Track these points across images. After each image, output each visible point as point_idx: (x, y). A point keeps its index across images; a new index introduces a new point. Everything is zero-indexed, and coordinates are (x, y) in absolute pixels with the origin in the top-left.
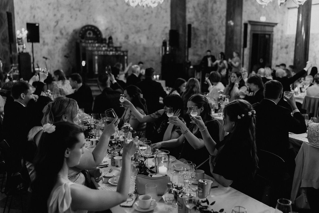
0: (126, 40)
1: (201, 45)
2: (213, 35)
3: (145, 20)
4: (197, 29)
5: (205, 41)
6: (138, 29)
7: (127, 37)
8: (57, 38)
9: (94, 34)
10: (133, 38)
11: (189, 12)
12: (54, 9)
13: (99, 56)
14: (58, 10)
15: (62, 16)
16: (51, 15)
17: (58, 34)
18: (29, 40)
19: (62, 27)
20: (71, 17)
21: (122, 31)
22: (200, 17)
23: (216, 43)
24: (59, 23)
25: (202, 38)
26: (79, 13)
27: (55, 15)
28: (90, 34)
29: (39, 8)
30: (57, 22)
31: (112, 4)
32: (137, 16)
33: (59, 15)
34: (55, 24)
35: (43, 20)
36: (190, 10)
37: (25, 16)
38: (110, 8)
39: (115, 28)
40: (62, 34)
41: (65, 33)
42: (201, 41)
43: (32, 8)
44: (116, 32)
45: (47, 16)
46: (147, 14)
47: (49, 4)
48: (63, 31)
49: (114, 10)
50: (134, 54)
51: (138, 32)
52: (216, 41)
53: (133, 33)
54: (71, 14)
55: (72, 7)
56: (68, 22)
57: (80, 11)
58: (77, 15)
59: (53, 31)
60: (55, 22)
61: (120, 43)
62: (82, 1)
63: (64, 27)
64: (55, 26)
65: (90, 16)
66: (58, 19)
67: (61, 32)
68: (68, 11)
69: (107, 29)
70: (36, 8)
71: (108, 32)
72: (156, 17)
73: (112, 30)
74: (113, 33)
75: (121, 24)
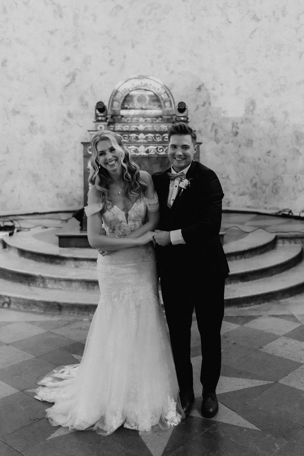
0: (249, 115)
6: (282, 82)
8: (70, 115)
14: (76, 47)
15: (86, 61)
16: (56, 59)
17: (74, 106)
19: (86, 87)
21: (238, 91)
24: (77, 78)
26: (130, 53)
29: (18, 40)
32: (280, 47)
33: (77, 59)
34: (68, 80)
35: (32, 72)
38: (210, 31)
39: (221, 85)
40: (84, 104)
44: (222, 94)
45: (45, 60)
47: (52, 33)
48: (88, 98)
49: (220, 37)
53: (266, 95)
54: (110, 54)
55: (115, 38)
56: (101, 74)
57: (133, 46)
58: (125, 57)
59: (61, 97)
60: (68, 76)
61: (234, 125)
62: (140, 21)
63: (92, 87)
64: (67, 86)
65: (159, 57)
66: (77, 69)
67: (81, 99)
68: (104, 48)
69: (199, 89)
70: (10, 41)
71: (204, 94)
73: (214, 89)
74: (216, 97)
75: (236, 73)
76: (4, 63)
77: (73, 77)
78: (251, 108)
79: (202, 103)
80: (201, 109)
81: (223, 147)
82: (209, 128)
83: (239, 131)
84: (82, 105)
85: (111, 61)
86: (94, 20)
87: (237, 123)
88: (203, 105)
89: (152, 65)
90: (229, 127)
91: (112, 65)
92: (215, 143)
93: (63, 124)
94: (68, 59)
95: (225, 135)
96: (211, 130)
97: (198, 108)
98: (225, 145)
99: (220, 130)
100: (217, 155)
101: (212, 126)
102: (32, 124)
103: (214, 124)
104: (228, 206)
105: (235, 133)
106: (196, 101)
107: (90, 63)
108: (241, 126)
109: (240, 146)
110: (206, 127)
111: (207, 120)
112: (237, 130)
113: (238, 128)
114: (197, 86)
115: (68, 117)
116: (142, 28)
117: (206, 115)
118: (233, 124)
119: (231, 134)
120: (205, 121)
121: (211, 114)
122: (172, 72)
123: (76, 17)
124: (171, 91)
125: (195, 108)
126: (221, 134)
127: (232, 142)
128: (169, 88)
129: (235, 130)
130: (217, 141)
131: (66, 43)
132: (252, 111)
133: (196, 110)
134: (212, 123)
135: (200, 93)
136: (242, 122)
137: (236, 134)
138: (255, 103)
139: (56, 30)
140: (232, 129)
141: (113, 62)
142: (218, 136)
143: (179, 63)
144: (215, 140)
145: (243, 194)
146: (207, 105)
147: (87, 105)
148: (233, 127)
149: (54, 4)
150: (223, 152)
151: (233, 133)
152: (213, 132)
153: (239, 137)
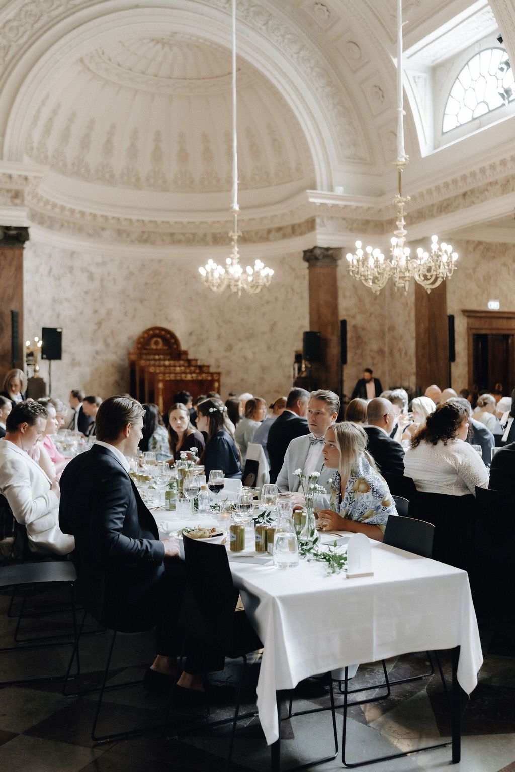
0: (228, 354)
1: (373, 358)
2: (394, 338)
3: (264, 314)
4: (363, 329)
5: (381, 352)
6: (251, 331)
7: (230, 348)
8: (97, 352)
9: (164, 344)
10: (241, 350)
11: (345, 297)
13: (166, 382)
14: (102, 302)
15: (109, 313)
16: (88, 312)
17: (100, 346)
18: (45, 356)
19: (107, 331)
20: (125, 313)
21: (219, 336)
22: (368, 306)
23: (401, 355)
24: (102, 325)
25: (374, 346)
26: (139, 306)
27: (96, 311)
28: (157, 343)
29: (67, 299)
32: (249, 308)
33: (103, 311)
34: (96, 327)
36: (347, 294)
37: (43, 315)
39: (207, 331)
40: (107, 345)
41: (112, 344)
42: (371, 351)
43: (55, 301)
44: (207, 338)
45: (82, 313)
46: (268, 302)
47: (86, 293)
48: (109, 341)
50: (242, 380)
51: (251, 336)
52: (400, 350)
53: (240, 340)
54: (125, 307)
55: (128, 296)
56: (119, 322)
57: (142, 302)
59: (92, 339)
60: (96, 324)
62: (146, 284)
63: (112, 332)
64: (95, 331)
65: (161, 310)
66: (102, 319)
67: (105, 341)
68: (121, 303)
69: (190, 334)
71: (194, 339)
72: (283, 308)
73: (201, 334)
74: (202, 341)
75: (217, 323)
76: (58, 316)
77: (99, 324)
86: (115, 283)
93: (92, 359)
102: (74, 360)
107: (111, 314)
123: (102, 280)
131: (95, 300)
139: (89, 290)
149: (88, 271)
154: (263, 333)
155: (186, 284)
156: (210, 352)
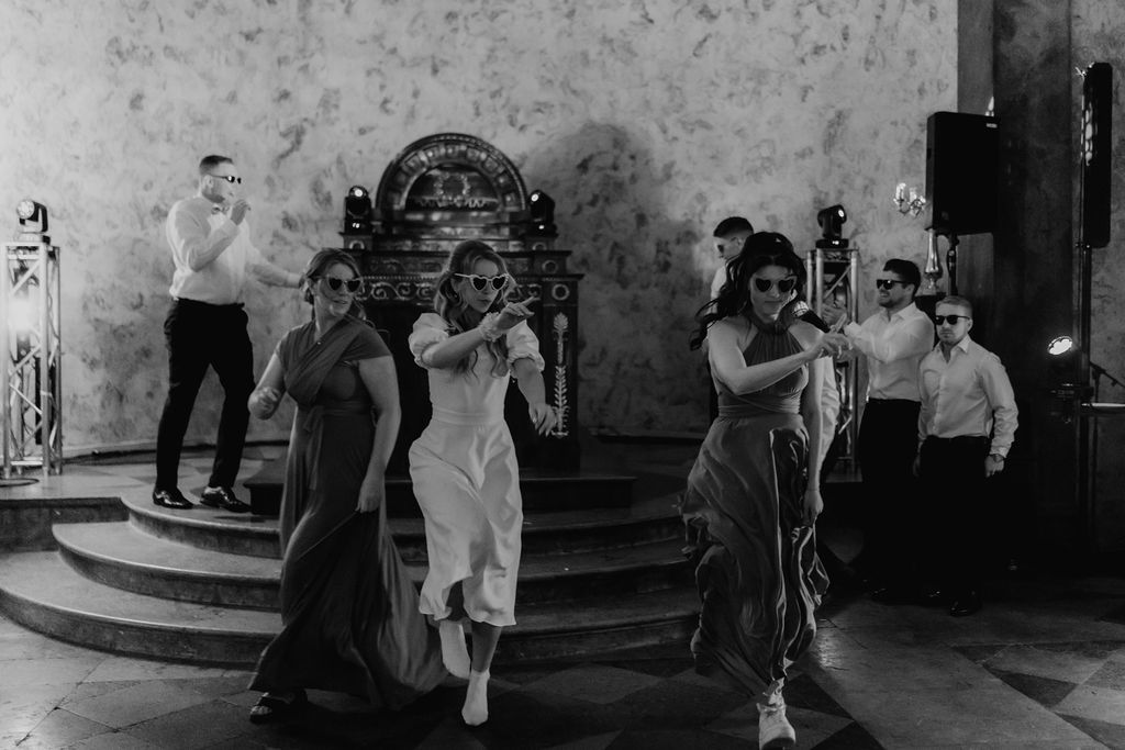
3: (805, 90)
6: (765, 152)
8: (288, 222)
12: (281, 61)
14: (304, 69)
15: (328, 102)
16: (257, 95)
17: (298, 201)
19: (325, 159)
20: (384, 105)
24: (306, 139)
26: (429, 84)
28: (452, 187)
29: (169, 51)
30: (297, 135)
31: (619, 19)
32: (760, 75)
33: (308, 98)
34: (286, 145)
35: (201, 122)
38: (606, 41)
39: (633, 157)
44: (634, 179)
45: (232, 98)
46: (818, 50)
47: (248, 37)
48: (330, 185)
49: (629, 53)
53: (731, 181)
54: (382, 87)
55: (394, 51)
56: (362, 131)
57: (435, 71)
58: (416, 94)
59: (269, 181)
60: (284, 135)
61: (661, 247)
62: (451, 16)
63: (339, 161)
64: (283, 156)
65: (494, 95)
66: (306, 120)
67: (316, 188)
68: (369, 73)
69: (584, 166)
70: (151, 54)
71: (593, 179)
72: (868, 63)
73: (615, 168)
74: (619, 186)
75: (665, 131)
76: (136, 101)
78: (699, 208)
79: (590, 198)
80: (588, 211)
81: (636, 297)
82: (606, 253)
83: (673, 260)
84: (317, 199)
85: (386, 102)
86: (347, 11)
87: (667, 243)
88: (593, 203)
89: (478, 114)
90: (649, 250)
91: (387, 111)
92: (618, 286)
93: (272, 243)
94: (285, 95)
95: (639, 268)
96: (611, 259)
97: (579, 209)
98: (640, 293)
99: (629, 259)
100: (623, 314)
101: (612, 250)
103: (616, 245)
104: (649, 428)
105: (662, 262)
106: (576, 193)
107: (336, 106)
108: (677, 250)
109: (674, 293)
110: (599, 250)
111: (601, 235)
112: (668, 258)
113: (669, 253)
114: (579, 161)
115: (284, 227)
116: (455, 30)
117: (599, 226)
118: (658, 245)
119: (655, 268)
120: (595, 239)
121: (609, 223)
122: (522, 128)
124: (521, 171)
125: (572, 209)
126: (631, 265)
127: (656, 285)
128: (516, 164)
129: (662, 256)
130: (624, 282)
132: (700, 215)
133: (575, 214)
134: (611, 243)
135: (584, 177)
136: (678, 241)
137: (666, 267)
138: (705, 199)
139: (260, 30)
140: (657, 257)
141: (389, 106)
142: (625, 272)
143: (539, 110)
144: (618, 281)
145: (680, 401)
146: (600, 203)
147: (328, 199)
148: (658, 251)
150: (636, 308)
151: (659, 265)
152: (614, 262)
153: (671, 275)
154: (802, 155)
155: (571, 14)
156: (641, 219)
